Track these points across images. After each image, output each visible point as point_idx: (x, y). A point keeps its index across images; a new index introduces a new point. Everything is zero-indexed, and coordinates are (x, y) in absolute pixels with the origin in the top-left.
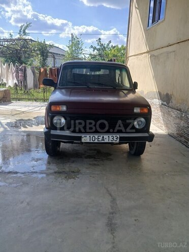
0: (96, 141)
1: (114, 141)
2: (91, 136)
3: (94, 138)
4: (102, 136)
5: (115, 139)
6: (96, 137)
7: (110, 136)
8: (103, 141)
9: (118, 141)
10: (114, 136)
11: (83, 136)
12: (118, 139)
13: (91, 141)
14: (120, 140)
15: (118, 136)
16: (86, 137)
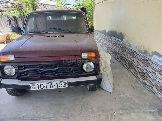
0: (45, 88)
1: (63, 87)
2: (39, 84)
3: (42, 85)
4: (50, 84)
5: (63, 85)
6: (44, 84)
7: (58, 83)
8: (52, 88)
9: (67, 86)
10: (62, 82)
11: (31, 85)
12: (67, 85)
13: (40, 89)
14: (69, 86)
15: (67, 82)
16: (34, 85)
